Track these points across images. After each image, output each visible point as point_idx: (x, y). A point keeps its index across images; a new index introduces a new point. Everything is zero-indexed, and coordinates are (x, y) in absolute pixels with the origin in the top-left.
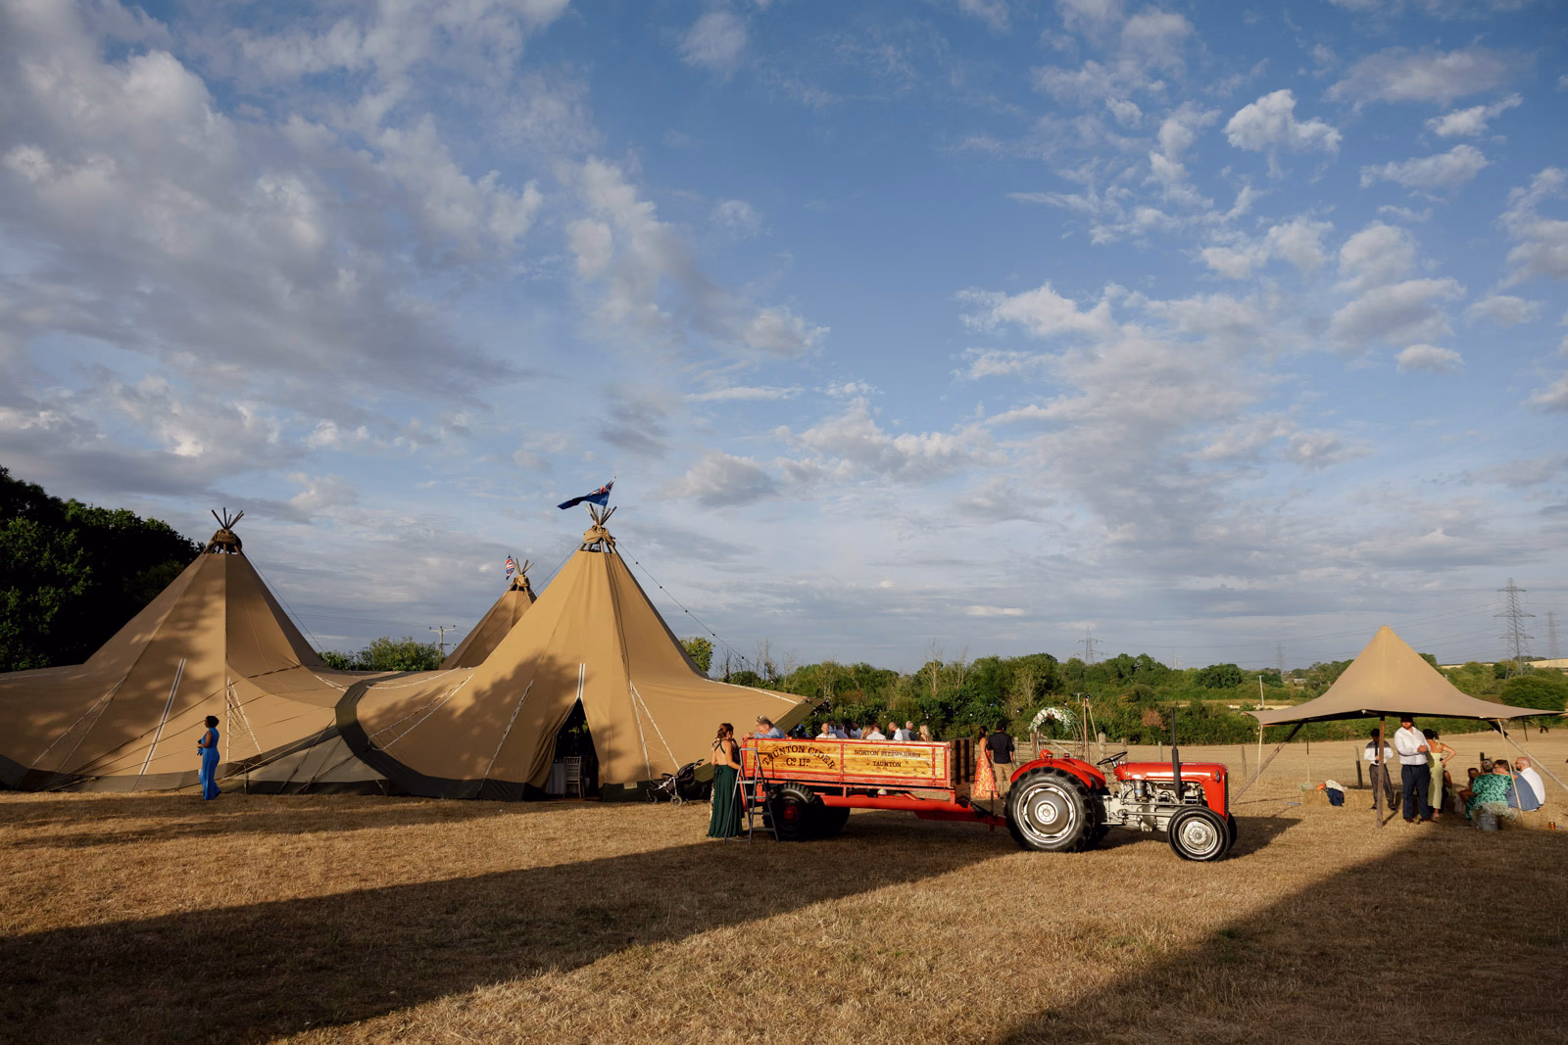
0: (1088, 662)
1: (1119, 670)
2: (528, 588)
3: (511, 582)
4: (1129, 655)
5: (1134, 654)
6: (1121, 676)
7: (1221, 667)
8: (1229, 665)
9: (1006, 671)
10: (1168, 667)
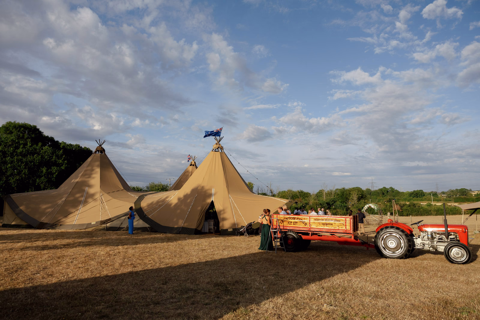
0: (372, 189)
1: (383, 192)
2: (195, 165)
3: (190, 163)
4: (386, 187)
5: (388, 187)
6: (383, 194)
7: (417, 191)
8: (420, 190)
9: (348, 192)
10: (399, 191)
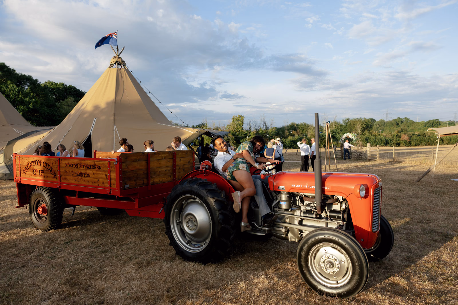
1: (397, 123)
4: (401, 118)
6: (397, 124)
7: (433, 120)
8: (436, 120)
9: (352, 123)
10: (414, 121)
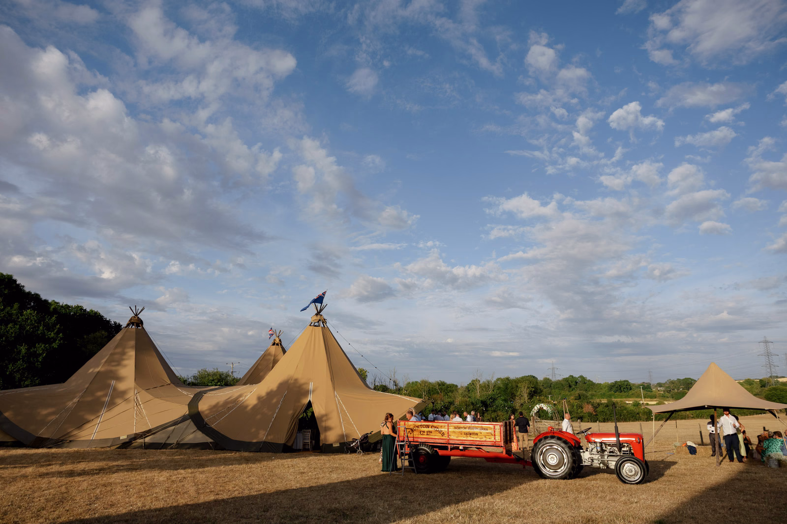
0: (554, 379)
1: (569, 383)
2: (281, 344)
3: (272, 342)
4: (574, 376)
5: (576, 375)
6: (570, 386)
7: (620, 382)
8: (625, 381)
9: (514, 384)
10: (594, 382)
